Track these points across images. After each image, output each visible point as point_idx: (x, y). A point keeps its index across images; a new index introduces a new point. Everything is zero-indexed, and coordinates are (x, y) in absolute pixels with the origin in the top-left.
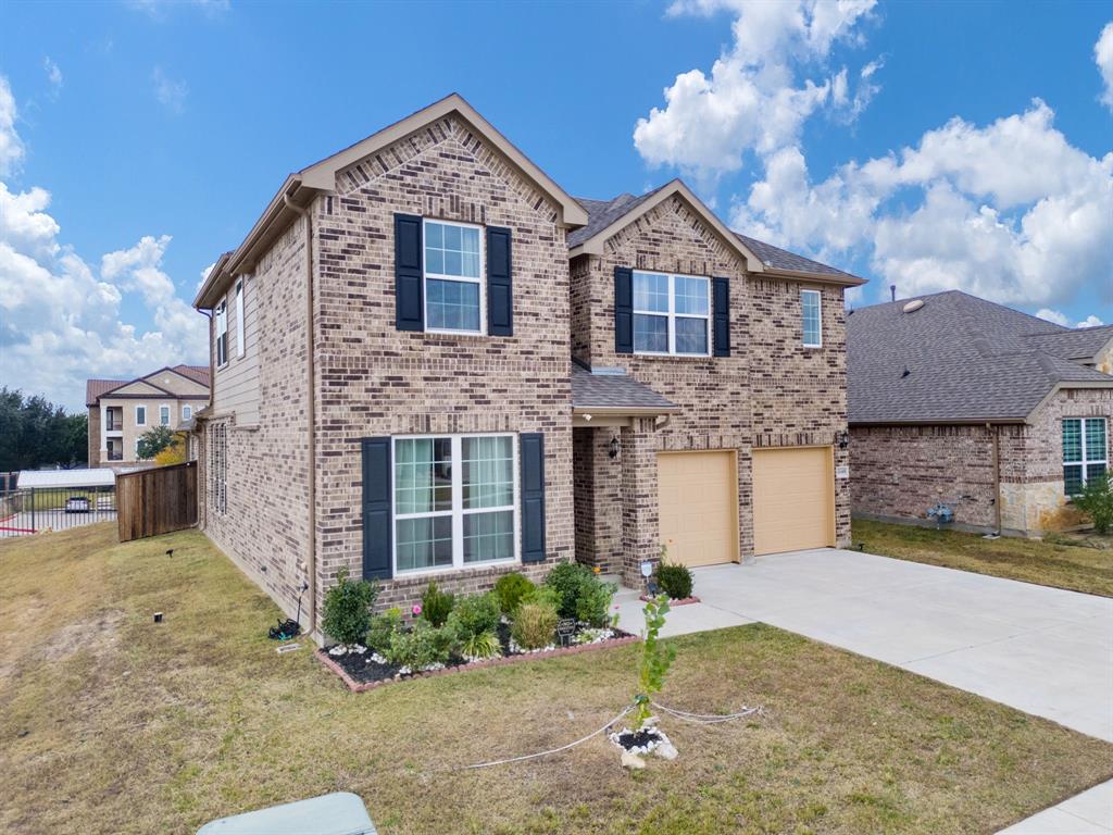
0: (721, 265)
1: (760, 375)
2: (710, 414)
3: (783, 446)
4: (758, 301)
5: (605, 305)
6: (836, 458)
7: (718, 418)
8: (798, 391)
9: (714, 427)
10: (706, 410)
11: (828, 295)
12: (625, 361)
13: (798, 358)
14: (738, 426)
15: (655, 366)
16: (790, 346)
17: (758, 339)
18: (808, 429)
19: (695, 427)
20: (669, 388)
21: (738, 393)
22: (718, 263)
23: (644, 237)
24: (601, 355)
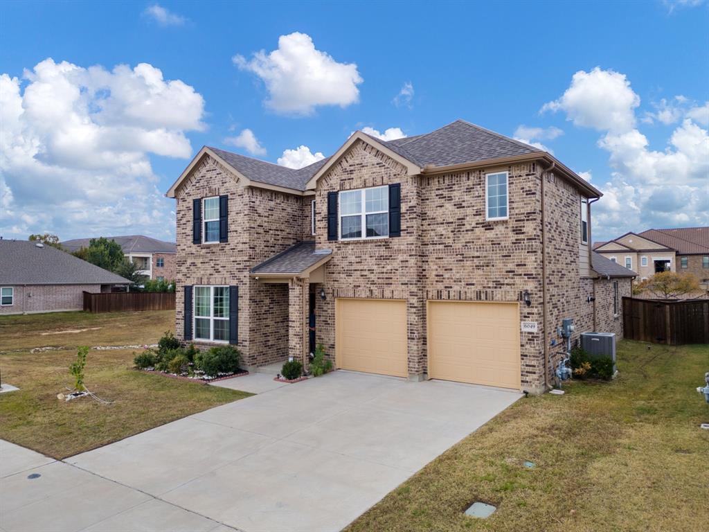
0: (395, 175)
1: (441, 247)
2: (385, 276)
3: (461, 299)
4: (440, 192)
5: (323, 215)
6: (521, 313)
7: (391, 278)
8: (479, 257)
9: (388, 284)
10: (383, 273)
11: (515, 173)
12: (333, 245)
13: (479, 231)
14: (407, 284)
15: (350, 247)
16: (471, 222)
17: (440, 220)
18: (489, 287)
19: (375, 284)
20: (358, 260)
21: (407, 261)
22: (392, 175)
23: (345, 171)
24: (320, 243)
